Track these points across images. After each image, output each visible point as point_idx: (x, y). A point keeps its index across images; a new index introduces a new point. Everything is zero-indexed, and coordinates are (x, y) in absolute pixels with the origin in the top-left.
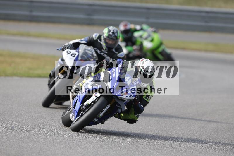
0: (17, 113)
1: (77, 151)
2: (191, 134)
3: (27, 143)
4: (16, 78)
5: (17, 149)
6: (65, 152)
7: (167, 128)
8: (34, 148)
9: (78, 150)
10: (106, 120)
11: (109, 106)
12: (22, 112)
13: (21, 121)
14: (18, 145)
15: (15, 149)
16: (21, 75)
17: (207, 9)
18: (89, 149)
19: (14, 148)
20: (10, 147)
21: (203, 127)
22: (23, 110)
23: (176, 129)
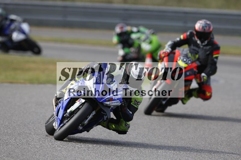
10: (92, 128)
11: (94, 113)
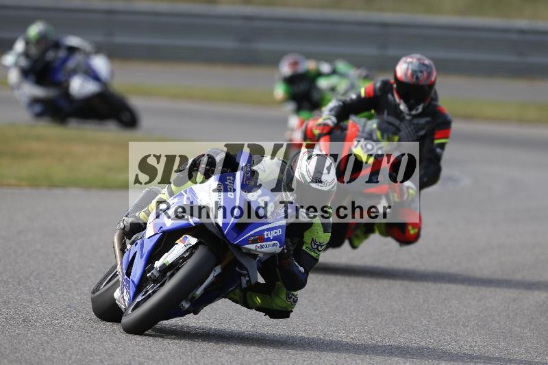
0: (78, 272)
1: (219, 359)
2: (486, 316)
3: (102, 342)
4: (75, 191)
5: (78, 357)
6: (191, 362)
7: (430, 302)
8: (118, 353)
9: (221, 357)
11: (218, 270)
12: (90, 270)
13: (86, 292)
14: (81, 347)
15: (73, 357)
16: (86, 185)
17: (522, 23)
18: (248, 356)
19: (71, 354)
20: (61, 353)
21: (514, 300)
22: (92, 267)
23: (451, 307)
